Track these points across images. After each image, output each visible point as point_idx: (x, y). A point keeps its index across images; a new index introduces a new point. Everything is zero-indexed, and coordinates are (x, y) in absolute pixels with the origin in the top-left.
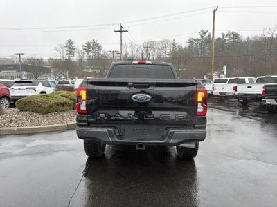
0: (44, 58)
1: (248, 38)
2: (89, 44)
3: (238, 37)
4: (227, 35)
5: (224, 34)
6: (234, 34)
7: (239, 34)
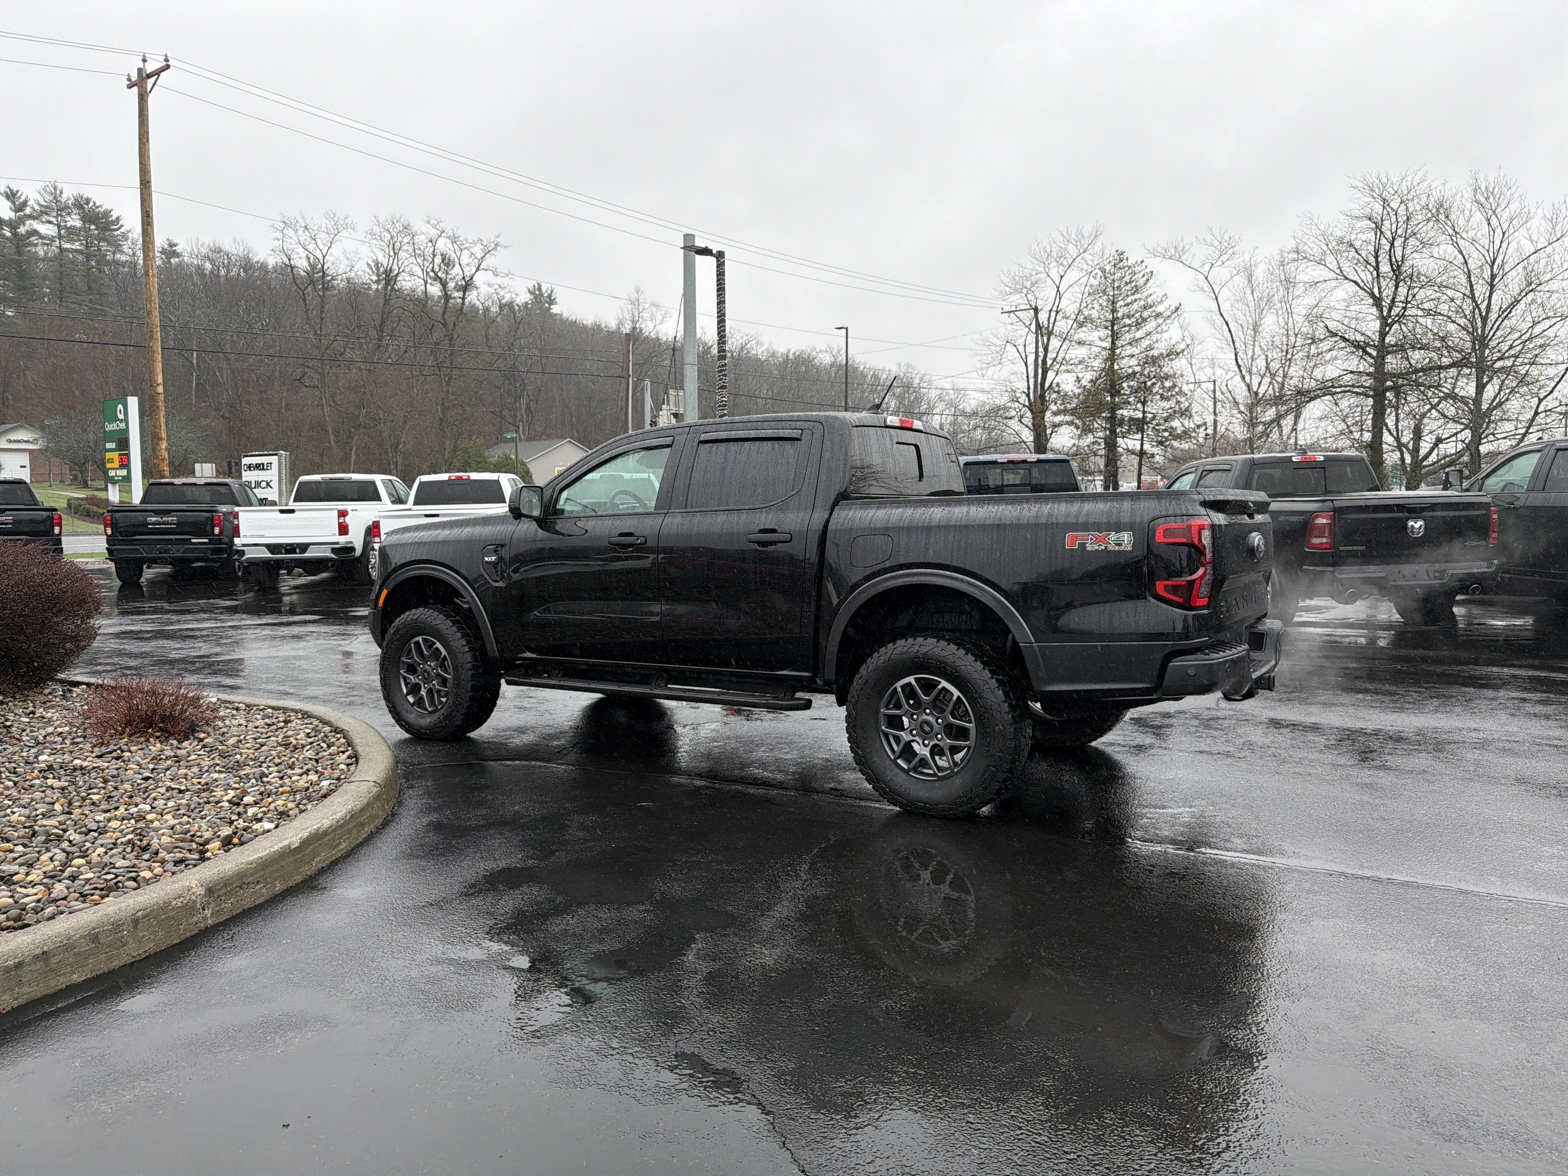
1: (170, 253)
3: (116, 233)
4: (42, 206)
5: (23, 198)
6: (84, 212)
7: (118, 219)
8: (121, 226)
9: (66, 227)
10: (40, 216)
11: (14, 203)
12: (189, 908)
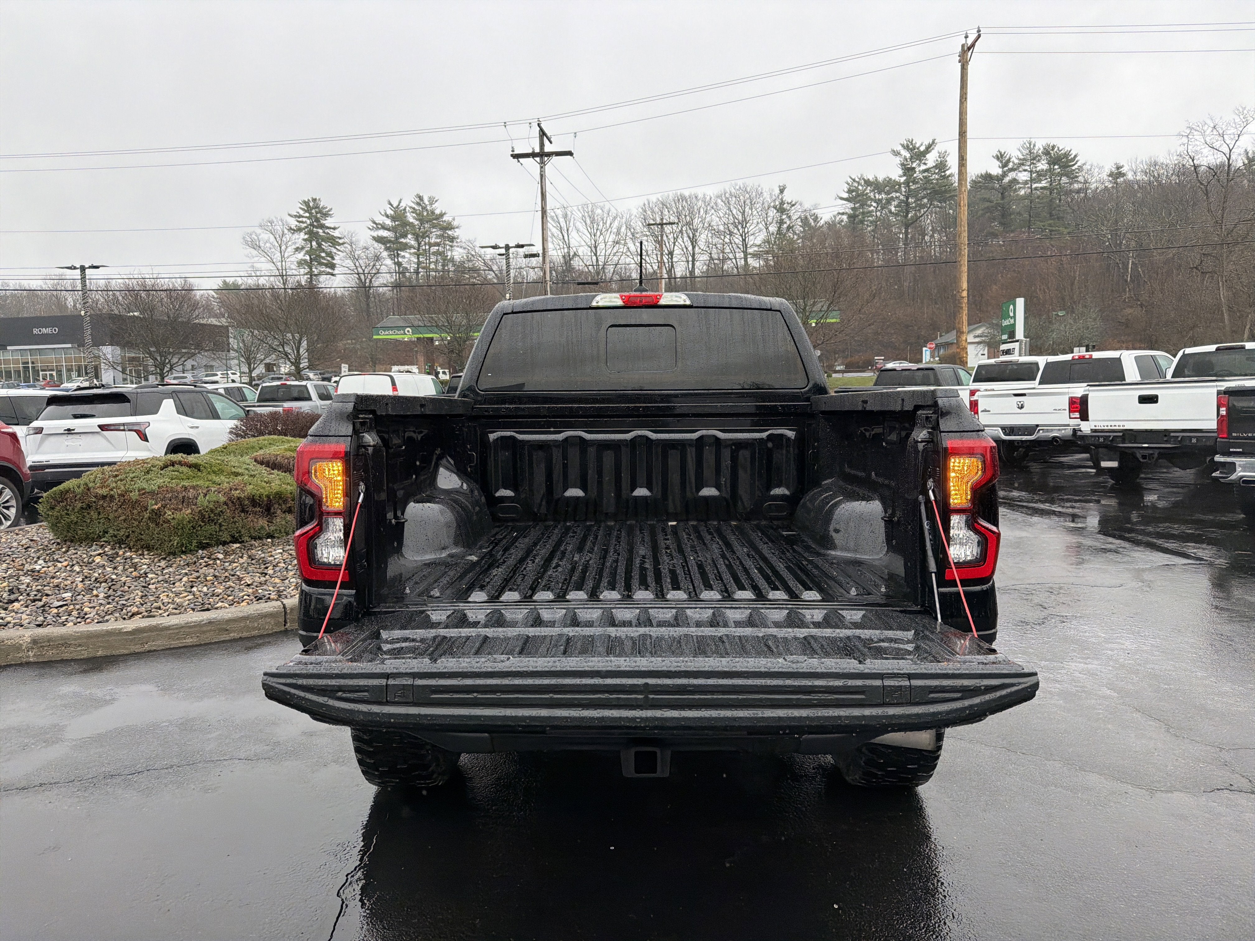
0: (196, 283)
1: (1117, 174)
2: (398, 216)
3: (1073, 168)
4: (1020, 159)
5: (1008, 157)
6: (1051, 157)
7: (1076, 156)
8: (1077, 161)
9: (1036, 172)
10: (1018, 167)
11: (1001, 162)
12: (17, 648)
